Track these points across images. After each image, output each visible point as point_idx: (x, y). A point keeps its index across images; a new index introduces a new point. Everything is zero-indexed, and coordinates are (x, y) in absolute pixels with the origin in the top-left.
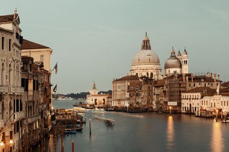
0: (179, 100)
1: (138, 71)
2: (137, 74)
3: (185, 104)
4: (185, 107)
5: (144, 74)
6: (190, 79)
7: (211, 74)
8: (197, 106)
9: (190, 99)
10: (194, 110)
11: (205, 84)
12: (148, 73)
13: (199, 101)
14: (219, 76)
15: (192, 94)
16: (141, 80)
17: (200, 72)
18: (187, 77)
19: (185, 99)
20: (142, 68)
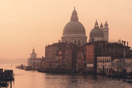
0: (95, 62)
1: (68, 39)
2: (67, 41)
3: (100, 65)
4: (100, 68)
5: (73, 41)
6: (104, 45)
7: (122, 41)
8: (109, 68)
9: (103, 62)
10: (106, 70)
11: (117, 50)
12: (75, 41)
13: (110, 64)
14: (128, 43)
15: (105, 58)
16: (68, 46)
17: (113, 40)
18: (102, 44)
19: (100, 62)
20: (71, 37)
